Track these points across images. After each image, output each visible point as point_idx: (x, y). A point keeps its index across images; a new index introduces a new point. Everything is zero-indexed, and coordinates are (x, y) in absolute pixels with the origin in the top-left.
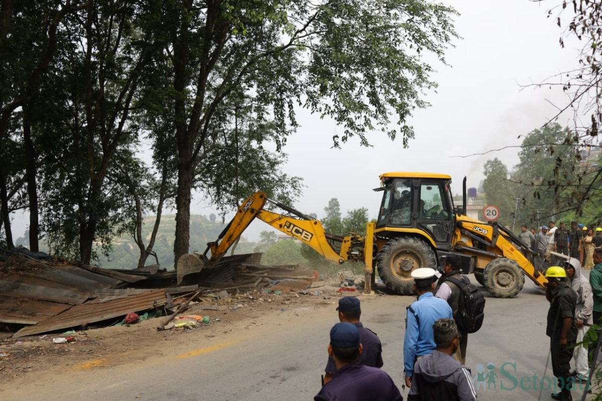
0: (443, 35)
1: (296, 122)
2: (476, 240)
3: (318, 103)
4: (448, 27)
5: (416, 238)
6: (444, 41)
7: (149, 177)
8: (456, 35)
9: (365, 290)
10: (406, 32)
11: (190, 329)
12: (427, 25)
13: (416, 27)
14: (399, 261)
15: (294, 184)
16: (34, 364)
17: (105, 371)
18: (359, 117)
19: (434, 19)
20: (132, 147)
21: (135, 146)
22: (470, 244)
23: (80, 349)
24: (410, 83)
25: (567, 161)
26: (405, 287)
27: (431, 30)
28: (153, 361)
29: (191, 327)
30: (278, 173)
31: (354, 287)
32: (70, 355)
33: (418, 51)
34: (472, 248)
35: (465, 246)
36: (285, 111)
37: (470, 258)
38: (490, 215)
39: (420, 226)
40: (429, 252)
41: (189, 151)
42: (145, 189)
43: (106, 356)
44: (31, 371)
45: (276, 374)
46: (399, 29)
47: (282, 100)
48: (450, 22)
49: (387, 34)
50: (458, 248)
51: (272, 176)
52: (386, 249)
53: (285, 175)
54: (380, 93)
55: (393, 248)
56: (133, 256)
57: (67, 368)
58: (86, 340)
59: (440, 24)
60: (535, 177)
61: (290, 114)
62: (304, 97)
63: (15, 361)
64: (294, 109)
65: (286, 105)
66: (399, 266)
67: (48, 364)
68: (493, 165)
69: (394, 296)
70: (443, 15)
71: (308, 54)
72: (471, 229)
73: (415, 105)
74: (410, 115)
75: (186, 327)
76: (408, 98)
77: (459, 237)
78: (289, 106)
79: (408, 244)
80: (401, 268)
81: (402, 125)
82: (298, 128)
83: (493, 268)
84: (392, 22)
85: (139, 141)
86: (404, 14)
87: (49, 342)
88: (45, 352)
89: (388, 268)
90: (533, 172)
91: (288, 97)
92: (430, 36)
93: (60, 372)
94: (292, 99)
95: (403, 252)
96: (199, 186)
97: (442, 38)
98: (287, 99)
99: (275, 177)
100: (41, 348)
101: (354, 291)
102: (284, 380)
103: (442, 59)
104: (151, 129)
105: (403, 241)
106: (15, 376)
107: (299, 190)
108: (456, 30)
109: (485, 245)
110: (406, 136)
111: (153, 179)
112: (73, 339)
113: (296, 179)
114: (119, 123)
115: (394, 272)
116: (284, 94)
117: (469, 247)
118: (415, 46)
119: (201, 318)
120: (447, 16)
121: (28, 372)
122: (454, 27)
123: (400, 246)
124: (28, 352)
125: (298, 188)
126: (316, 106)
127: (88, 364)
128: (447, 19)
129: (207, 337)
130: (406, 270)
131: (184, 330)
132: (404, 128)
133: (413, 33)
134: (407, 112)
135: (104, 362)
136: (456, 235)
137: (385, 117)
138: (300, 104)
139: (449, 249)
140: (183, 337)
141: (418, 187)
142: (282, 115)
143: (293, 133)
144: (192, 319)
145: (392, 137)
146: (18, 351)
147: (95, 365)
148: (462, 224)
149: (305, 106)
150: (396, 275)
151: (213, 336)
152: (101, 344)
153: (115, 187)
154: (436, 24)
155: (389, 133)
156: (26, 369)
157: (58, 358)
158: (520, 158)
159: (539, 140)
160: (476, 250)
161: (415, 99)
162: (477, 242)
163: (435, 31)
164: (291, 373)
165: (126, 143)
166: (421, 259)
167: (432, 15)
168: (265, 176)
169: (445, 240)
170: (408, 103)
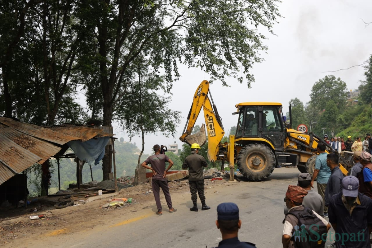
0: (271, 16)
1: (178, 74)
2: (299, 144)
3: (192, 61)
4: (274, 10)
5: (262, 144)
6: (272, 19)
7: (83, 113)
8: (280, 16)
9: (231, 179)
10: (248, 14)
11: (120, 207)
12: (261, 9)
13: (254, 11)
14: (251, 159)
15: (176, 116)
16: (18, 234)
17: (67, 237)
18: (220, 69)
19: (266, 6)
20: (72, 96)
21: (74, 94)
22: (296, 147)
23: (49, 223)
24: (250, 47)
25: (340, 99)
26: (255, 176)
27: (264, 13)
28: (98, 229)
29: (120, 206)
30: (165, 109)
31: (221, 177)
32: (42, 227)
33: (256, 25)
34: (297, 150)
35: (292, 148)
36: (171, 67)
37: (296, 156)
38: (302, 130)
39: (263, 137)
40: (270, 153)
41: (110, 95)
42: (81, 121)
43: (67, 226)
44: (16, 239)
45: (183, 234)
46: (244, 12)
47: (169, 60)
48: (276, 7)
49: (236, 15)
50: (288, 150)
51: (162, 111)
52: (243, 151)
53: (170, 110)
54: (232, 53)
55: (247, 151)
56: (73, 165)
57: (41, 235)
58: (52, 216)
59: (269, 8)
60: (321, 109)
61: (175, 69)
62: (183, 58)
63: (5, 232)
64: (177, 66)
65: (172, 63)
66: (251, 162)
67: (28, 233)
68: (294, 102)
69: (248, 182)
70: (271, 3)
71: (185, 31)
72: (296, 137)
73: (254, 61)
74: (251, 67)
75: (117, 206)
76: (249, 57)
77: (288, 143)
78: (174, 64)
79: (257, 148)
80: (252, 164)
81: (246, 74)
82: (180, 77)
83: (312, 161)
84: (239, 8)
85: (77, 92)
86: (246, 3)
87: (27, 219)
88: (25, 226)
89: (244, 164)
90: (319, 106)
91: (173, 58)
92: (263, 16)
93: (36, 239)
94: (176, 59)
95: (254, 153)
96: (116, 119)
97: (271, 17)
98: (172, 59)
99: (164, 111)
100: (22, 223)
101: (222, 180)
102: (189, 238)
103: (271, 31)
104: (84, 84)
105: (254, 146)
106: (6, 242)
107: (179, 119)
108: (279, 12)
109: (305, 147)
110: (249, 81)
111: (86, 115)
112: (43, 216)
113: (177, 113)
114: (65, 79)
115: (248, 167)
116: (170, 56)
117: (295, 149)
118: (254, 23)
119: (126, 199)
120: (274, 3)
121: (15, 239)
122: (278, 10)
123: (252, 149)
124: (14, 226)
125: (178, 118)
126: (191, 63)
127: (55, 232)
128: (274, 5)
129: (131, 211)
130: (256, 165)
131: (116, 207)
132: (247, 75)
133: (252, 14)
134: (250, 66)
135: (66, 231)
136: (286, 142)
137: (236, 68)
138: (181, 62)
139: (283, 150)
140: (116, 212)
141: (261, 112)
142: (170, 70)
143: (177, 80)
144: (121, 200)
145: (240, 81)
146: (6, 226)
147: (60, 233)
148: (290, 134)
149: (184, 63)
150: (250, 168)
151: (136, 211)
152: (62, 219)
153: (62, 121)
154: (267, 9)
155: (238, 79)
156: (13, 237)
157: (34, 229)
158: (311, 97)
159: (322, 86)
160: (300, 151)
161: (254, 57)
162: (300, 145)
163: (266, 13)
164: (193, 233)
165: (68, 93)
166: (266, 158)
167: (264, 3)
168: (158, 111)
169: (280, 145)
170: (250, 60)
